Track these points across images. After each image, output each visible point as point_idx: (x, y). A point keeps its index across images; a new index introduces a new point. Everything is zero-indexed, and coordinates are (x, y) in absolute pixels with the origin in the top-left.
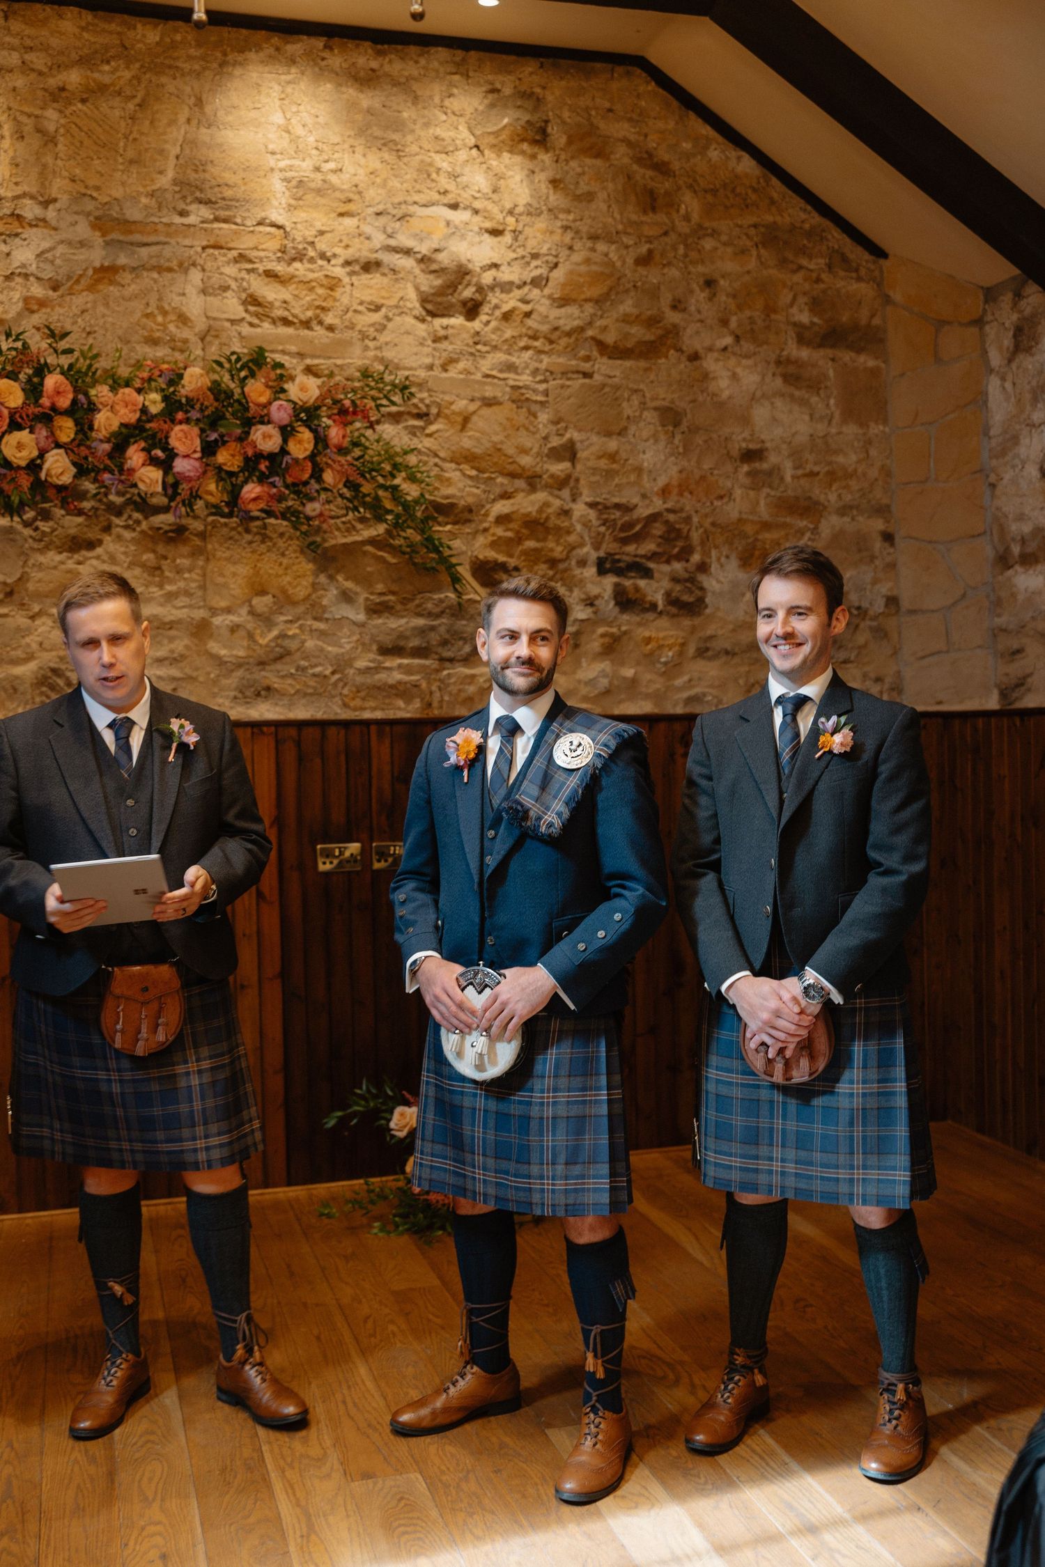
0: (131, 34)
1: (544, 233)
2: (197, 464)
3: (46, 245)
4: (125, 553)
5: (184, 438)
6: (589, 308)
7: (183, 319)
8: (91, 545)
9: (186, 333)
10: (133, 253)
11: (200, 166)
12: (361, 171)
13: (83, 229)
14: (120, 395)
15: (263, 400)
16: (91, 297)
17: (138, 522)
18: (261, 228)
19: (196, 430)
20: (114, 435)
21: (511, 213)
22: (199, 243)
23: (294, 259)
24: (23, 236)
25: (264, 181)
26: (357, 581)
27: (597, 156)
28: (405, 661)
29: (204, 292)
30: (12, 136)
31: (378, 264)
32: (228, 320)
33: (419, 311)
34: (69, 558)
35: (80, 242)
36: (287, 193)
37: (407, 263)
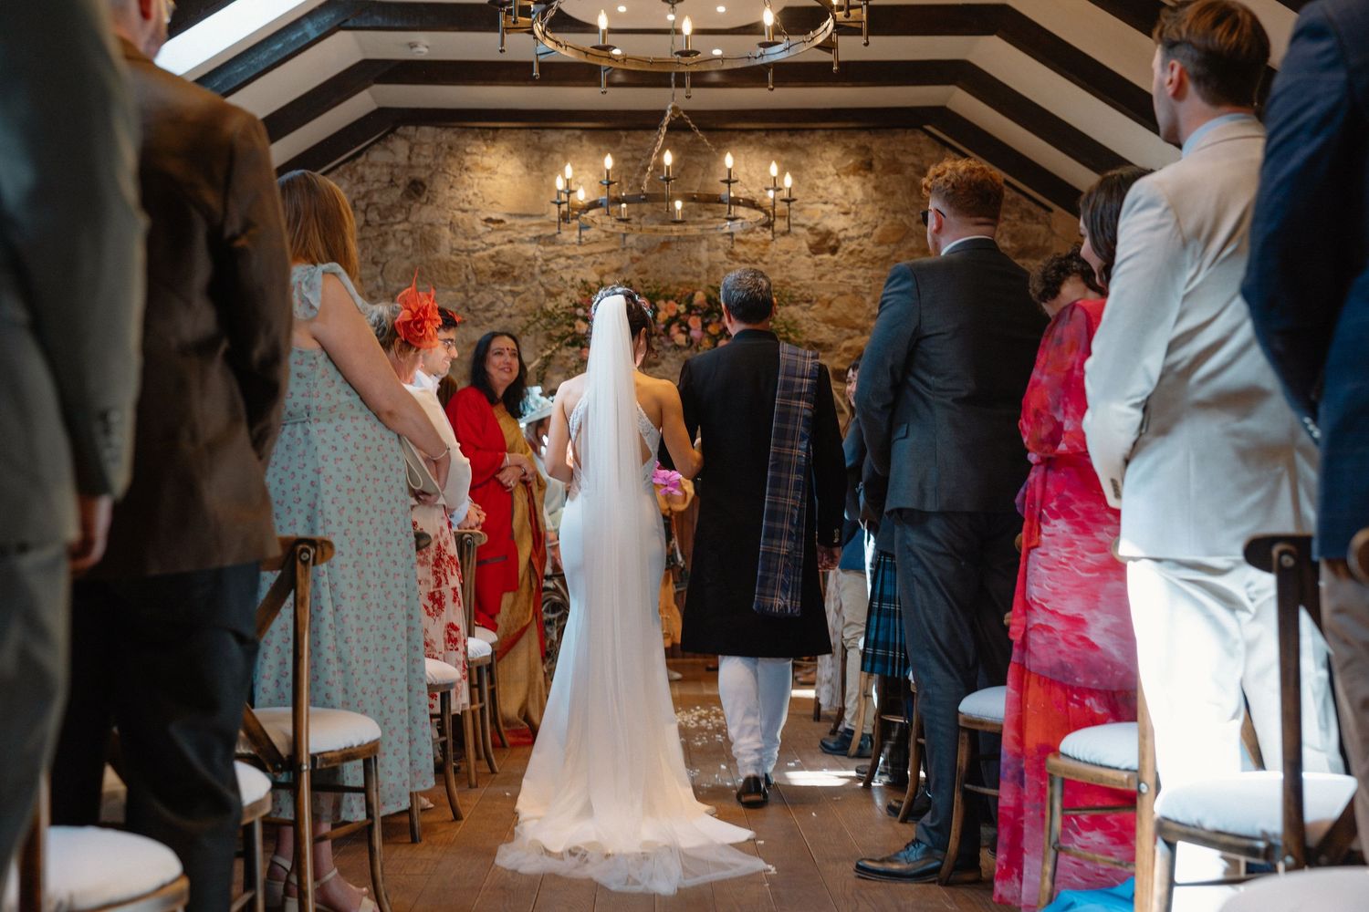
0: (679, 138)
1: (870, 212)
2: (700, 332)
5: (695, 322)
6: (893, 246)
9: (700, 270)
14: (668, 305)
16: (659, 256)
19: (699, 319)
21: (854, 204)
27: (897, 173)
29: (708, 250)
33: (808, 252)
37: (803, 231)
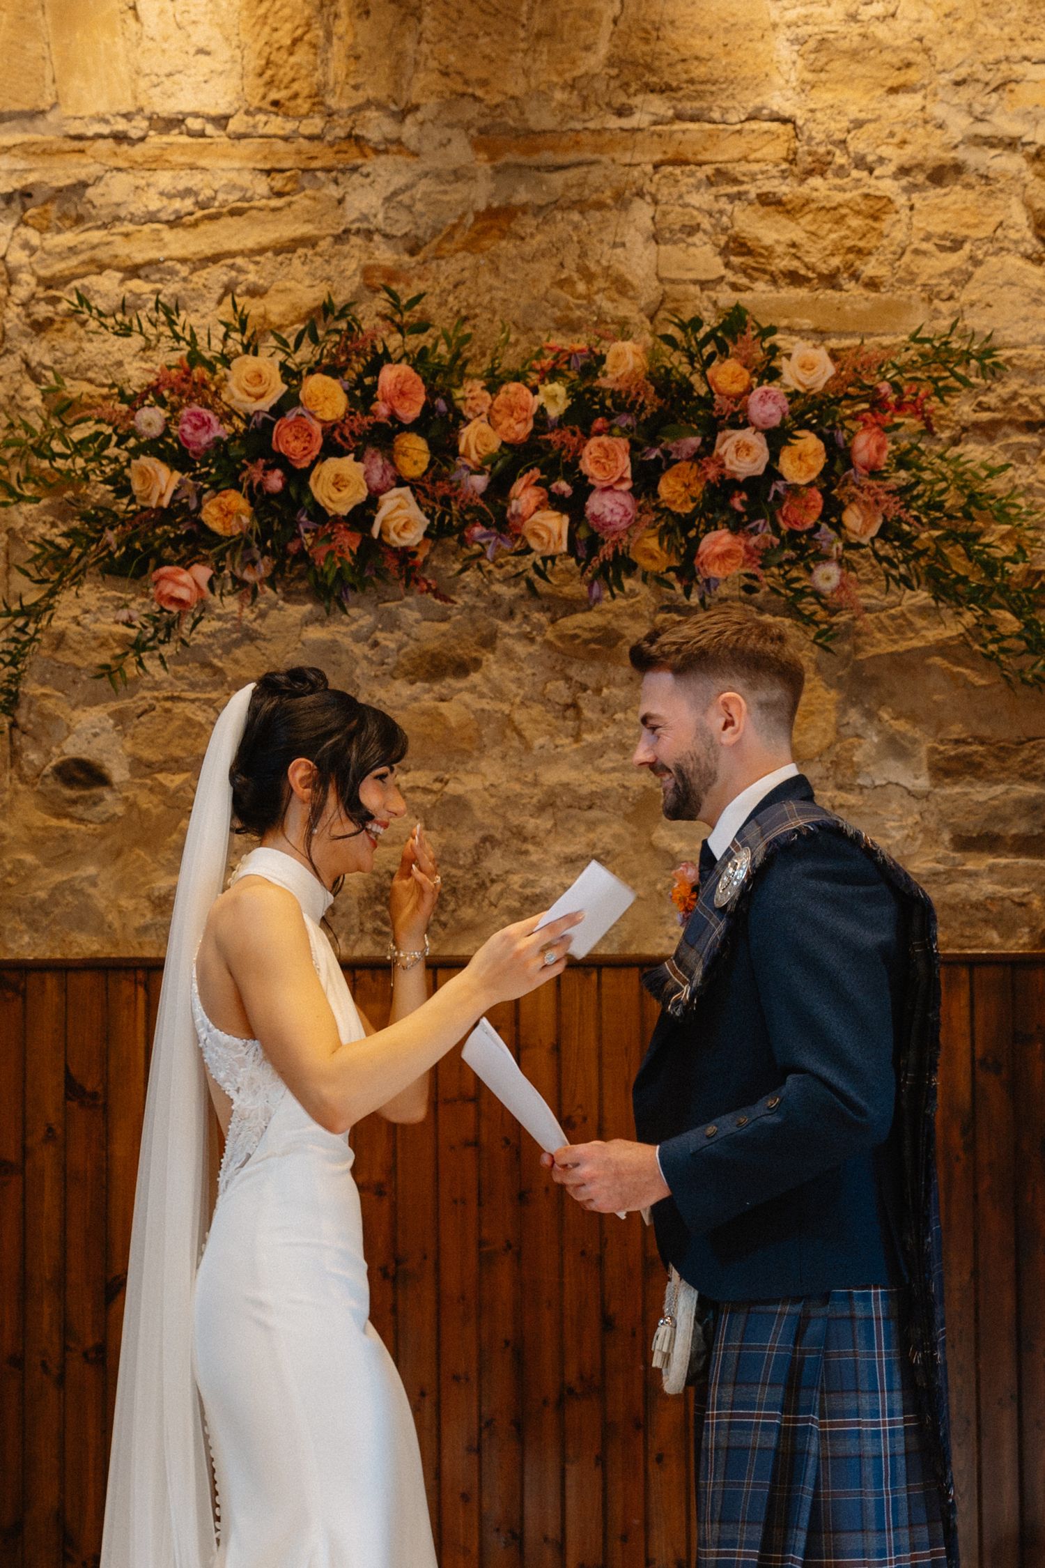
2: (627, 501)
3: (399, 181)
4: (519, 682)
5: (603, 458)
7: (622, 286)
8: (463, 668)
9: (626, 309)
10: (540, 182)
11: (651, 31)
12: (929, 14)
13: (460, 152)
14: (502, 397)
15: (738, 388)
16: (470, 261)
17: (540, 628)
18: (754, 125)
19: (623, 443)
20: (491, 459)
22: (646, 157)
23: (810, 173)
24: (365, 170)
25: (760, 46)
26: (912, 717)
28: (1003, 861)
29: (656, 238)
30: (350, 13)
31: (958, 169)
32: (695, 282)
33: (1031, 243)
34: (429, 691)
35: (455, 172)
36: (800, 63)
37: (1012, 163)
